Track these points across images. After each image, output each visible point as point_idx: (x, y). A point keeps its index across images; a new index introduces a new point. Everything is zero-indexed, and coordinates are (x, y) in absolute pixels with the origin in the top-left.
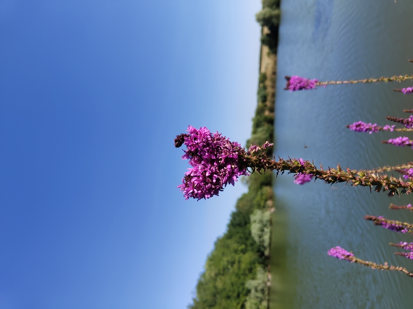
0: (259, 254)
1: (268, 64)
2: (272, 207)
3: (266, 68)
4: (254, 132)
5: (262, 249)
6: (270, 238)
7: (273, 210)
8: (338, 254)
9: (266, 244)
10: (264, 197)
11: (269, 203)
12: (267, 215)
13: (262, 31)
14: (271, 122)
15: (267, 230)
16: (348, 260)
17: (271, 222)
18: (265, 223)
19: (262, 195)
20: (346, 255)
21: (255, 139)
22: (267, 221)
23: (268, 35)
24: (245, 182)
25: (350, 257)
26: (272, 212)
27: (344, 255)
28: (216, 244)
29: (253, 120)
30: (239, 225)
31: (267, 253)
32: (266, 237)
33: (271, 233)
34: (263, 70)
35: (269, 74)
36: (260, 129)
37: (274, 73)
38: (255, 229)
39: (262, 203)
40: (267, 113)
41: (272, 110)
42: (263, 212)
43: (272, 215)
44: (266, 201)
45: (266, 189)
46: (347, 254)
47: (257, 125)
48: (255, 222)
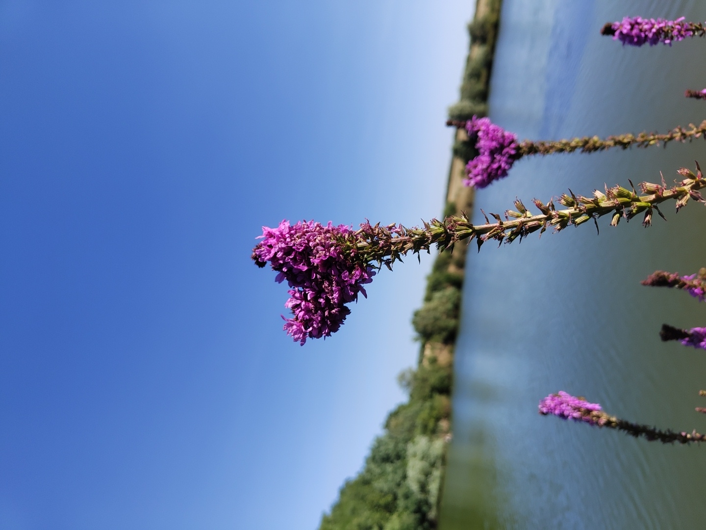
0: (418, 516)
1: (460, 189)
2: (447, 432)
3: (458, 196)
4: (428, 299)
5: (425, 508)
6: (441, 489)
7: (448, 437)
8: (564, 406)
9: (433, 499)
10: (435, 413)
11: (444, 424)
12: (438, 446)
13: (456, 135)
14: (458, 284)
15: (437, 473)
16: (588, 421)
17: (443, 459)
18: (432, 460)
19: (432, 408)
20: (583, 409)
21: (428, 311)
22: (437, 457)
23: (465, 143)
24: (404, 383)
25: (595, 413)
26: (447, 441)
27: (578, 409)
28: (343, 492)
29: (428, 278)
30: (387, 459)
31: (432, 514)
32: (433, 487)
33: (443, 479)
34: (452, 198)
35: (461, 204)
36: (437, 295)
37: (470, 205)
38: (414, 469)
39: (431, 424)
40: (452, 269)
41: (461, 265)
42: (431, 441)
43: (447, 446)
44: (438, 419)
45: (441, 401)
46: (586, 406)
47: (434, 287)
48: (415, 455)
